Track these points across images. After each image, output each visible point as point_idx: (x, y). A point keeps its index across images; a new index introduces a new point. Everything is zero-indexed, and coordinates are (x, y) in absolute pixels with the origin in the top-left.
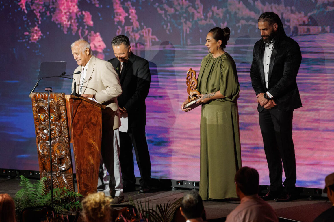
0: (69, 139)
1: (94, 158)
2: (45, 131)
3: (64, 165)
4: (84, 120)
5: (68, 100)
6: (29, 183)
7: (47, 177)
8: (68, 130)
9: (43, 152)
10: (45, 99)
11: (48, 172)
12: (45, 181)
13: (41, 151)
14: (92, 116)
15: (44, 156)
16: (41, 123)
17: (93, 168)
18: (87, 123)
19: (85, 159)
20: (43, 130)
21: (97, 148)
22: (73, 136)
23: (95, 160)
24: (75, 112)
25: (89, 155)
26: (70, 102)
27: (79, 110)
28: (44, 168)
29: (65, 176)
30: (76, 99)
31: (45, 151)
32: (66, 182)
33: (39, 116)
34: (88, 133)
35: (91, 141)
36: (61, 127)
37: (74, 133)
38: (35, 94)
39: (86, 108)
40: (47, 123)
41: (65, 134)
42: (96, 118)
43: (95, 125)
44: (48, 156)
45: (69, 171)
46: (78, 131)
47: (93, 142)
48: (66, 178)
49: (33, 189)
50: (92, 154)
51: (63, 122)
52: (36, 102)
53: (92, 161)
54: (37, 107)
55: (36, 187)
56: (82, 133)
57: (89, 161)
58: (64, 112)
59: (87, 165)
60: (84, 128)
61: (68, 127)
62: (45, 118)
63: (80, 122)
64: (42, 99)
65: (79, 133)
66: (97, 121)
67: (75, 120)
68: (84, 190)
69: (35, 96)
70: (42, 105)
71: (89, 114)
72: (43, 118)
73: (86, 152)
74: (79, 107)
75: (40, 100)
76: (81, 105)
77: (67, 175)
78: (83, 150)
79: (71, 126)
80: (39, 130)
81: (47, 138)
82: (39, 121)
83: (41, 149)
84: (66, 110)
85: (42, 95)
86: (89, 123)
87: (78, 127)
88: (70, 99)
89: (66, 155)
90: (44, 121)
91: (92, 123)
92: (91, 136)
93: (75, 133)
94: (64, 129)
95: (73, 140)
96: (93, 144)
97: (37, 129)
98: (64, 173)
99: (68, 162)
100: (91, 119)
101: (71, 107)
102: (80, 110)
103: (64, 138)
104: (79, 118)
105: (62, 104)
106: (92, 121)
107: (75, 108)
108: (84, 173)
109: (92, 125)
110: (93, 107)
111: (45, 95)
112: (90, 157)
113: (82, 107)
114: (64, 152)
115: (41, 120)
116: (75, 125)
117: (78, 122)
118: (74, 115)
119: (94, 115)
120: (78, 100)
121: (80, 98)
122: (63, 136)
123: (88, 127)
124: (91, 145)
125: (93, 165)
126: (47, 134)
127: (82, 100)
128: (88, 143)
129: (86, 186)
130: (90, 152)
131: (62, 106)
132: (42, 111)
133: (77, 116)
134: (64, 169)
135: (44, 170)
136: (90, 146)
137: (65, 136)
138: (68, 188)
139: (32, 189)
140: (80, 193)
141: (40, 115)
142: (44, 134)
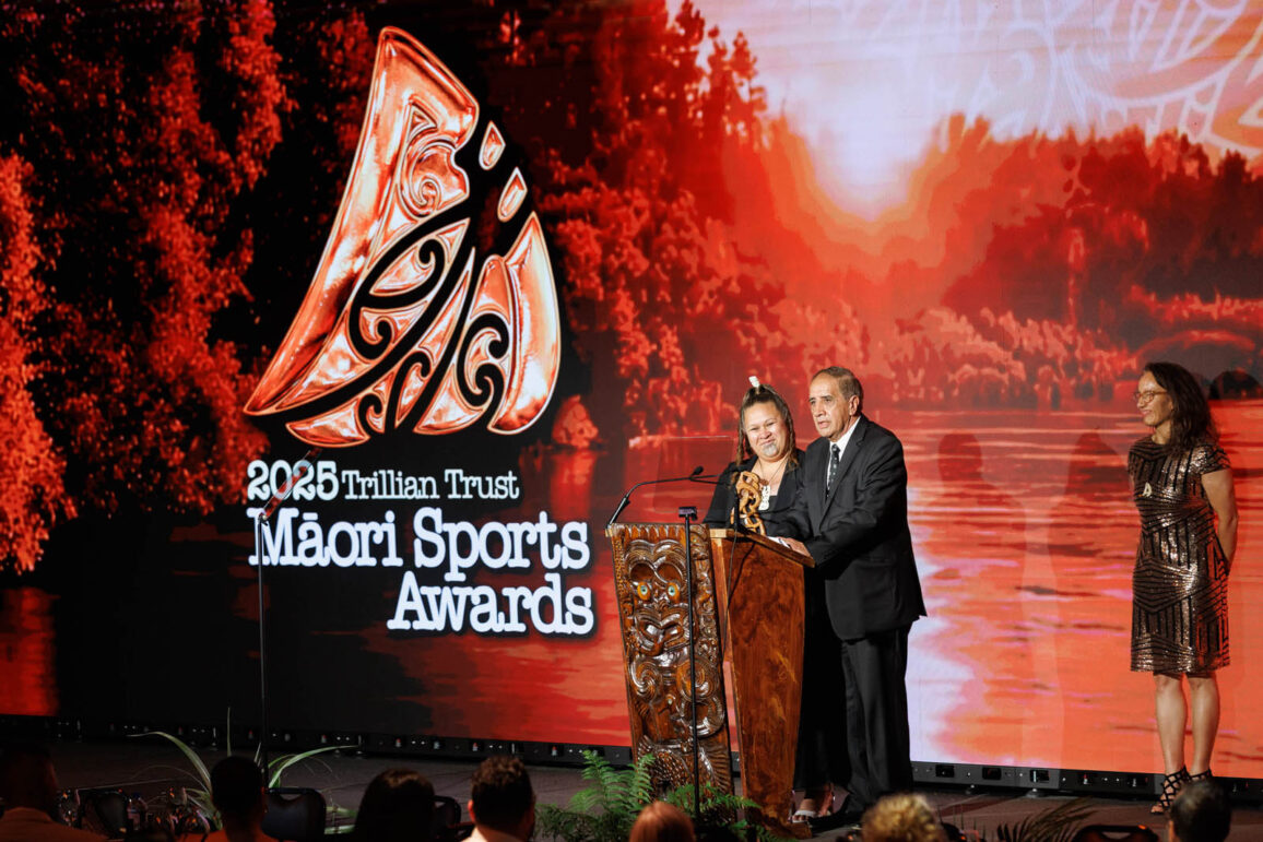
0: (720, 649)
1: (783, 702)
2: (651, 630)
3: (706, 722)
4: (759, 598)
5: (719, 544)
6: (608, 771)
7: (655, 756)
8: (718, 625)
9: (646, 685)
10: (651, 542)
11: (657, 742)
12: (649, 767)
13: (639, 685)
14: (780, 588)
15: (648, 696)
16: (641, 607)
17: (782, 731)
18: (767, 605)
19: (762, 706)
20: (646, 627)
21: (793, 675)
22: (731, 643)
23: (788, 708)
24: (735, 575)
25: (771, 694)
26: (724, 548)
27: (746, 571)
28: (645, 730)
29: (707, 753)
30: (740, 540)
31: (651, 683)
32: (709, 767)
33: (636, 587)
34: (769, 633)
35: (778, 656)
36: (698, 616)
37: (733, 635)
38: (622, 527)
39: (764, 564)
40: (656, 606)
41: (709, 636)
42: (790, 592)
43: (786, 611)
44: (659, 697)
45: (720, 738)
46: (745, 627)
47: (782, 659)
48: (710, 758)
49: (621, 789)
50: (779, 690)
51: (702, 603)
52: (627, 548)
53: (779, 712)
54: (629, 562)
55: (626, 783)
56: (753, 632)
57: (771, 710)
58: (706, 575)
59: (766, 720)
60: (758, 620)
61: (716, 617)
62: (651, 592)
63: (750, 605)
64: (646, 539)
65: (747, 633)
66: (792, 601)
67: (738, 599)
68: (758, 788)
69: (623, 533)
70: (642, 556)
71: (771, 584)
72: (644, 593)
73: (765, 683)
74: (747, 561)
75: (638, 544)
76: (752, 557)
77: (712, 749)
78: (757, 682)
79: (726, 613)
80: (634, 625)
81: (657, 648)
82: (632, 602)
83: (638, 677)
84: (712, 571)
85: (643, 529)
86: (773, 606)
87: (744, 617)
88: (723, 540)
89: (711, 694)
90: (650, 600)
91: (780, 607)
92: (777, 643)
93: (737, 634)
94: (706, 621)
95: (731, 654)
96: (781, 663)
97: (628, 624)
98: (703, 743)
99: (716, 714)
100: (777, 596)
101: (726, 561)
102: (749, 571)
103: (705, 646)
104: (747, 593)
105: (702, 554)
106: (781, 601)
107: (736, 565)
108: (759, 744)
109: (779, 613)
110: (782, 562)
111: (652, 531)
112: (775, 701)
113: (755, 562)
114: (705, 687)
115: (638, 598)
116: (735, 611)
117: (745, 603)
118: (733, 585)
119: (785, 585)
120: (744, 544)
121: (749, 536)
122: (703, 643)
123: (770, 617)
124: (777, 667)
125: (781, 722)
126: (657, 637)
127: (755, 542)
128: (769, 660)
129: (764, 778)
130: (773, 685)
131: (701, 559)
132: (644, 574)
133: (741, 586)
134: (705, 732)
135: (646, 737)
136: (775, 668)
137: (708, 643)
138: (714, 785)
139: (616, 787)
140: (749, 797)
141: (636, 584)
142: (647, 637)
